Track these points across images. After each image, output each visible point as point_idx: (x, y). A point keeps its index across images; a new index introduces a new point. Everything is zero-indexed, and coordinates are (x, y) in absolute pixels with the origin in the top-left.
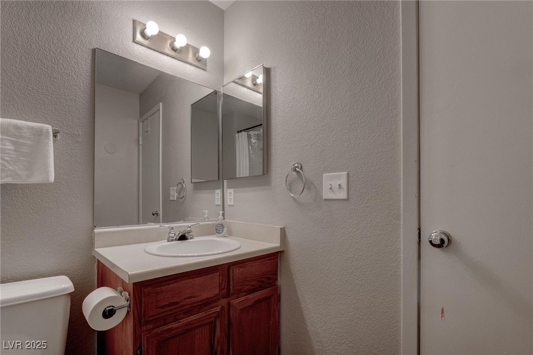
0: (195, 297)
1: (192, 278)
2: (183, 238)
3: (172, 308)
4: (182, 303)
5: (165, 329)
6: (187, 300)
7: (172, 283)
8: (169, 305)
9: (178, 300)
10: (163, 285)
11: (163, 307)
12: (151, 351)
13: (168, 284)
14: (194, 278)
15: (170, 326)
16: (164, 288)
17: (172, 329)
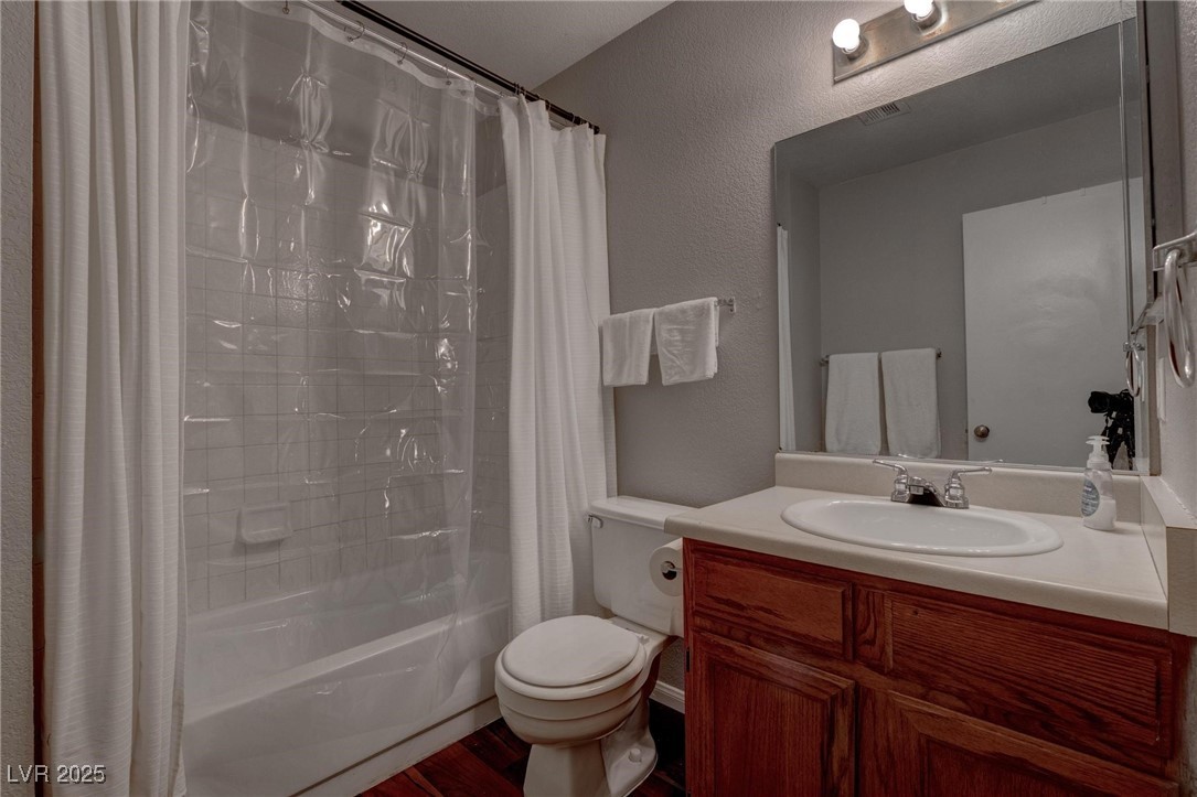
0: (776, 615)
1: (772, 572)
2: (926, 499)
3: (731, 610)
4: (749, 613)
5: (722, 643)
6: (761, 613)
7: (733, 565)
8: (728, 602)
9: (743, 603)
10: (719, 561)
11: (718, 600)
12: (699, 665)
13: (726, 563)
14: (778, 573)
15: (731, 644)
16: (720, 566)
17: (730, 651)
